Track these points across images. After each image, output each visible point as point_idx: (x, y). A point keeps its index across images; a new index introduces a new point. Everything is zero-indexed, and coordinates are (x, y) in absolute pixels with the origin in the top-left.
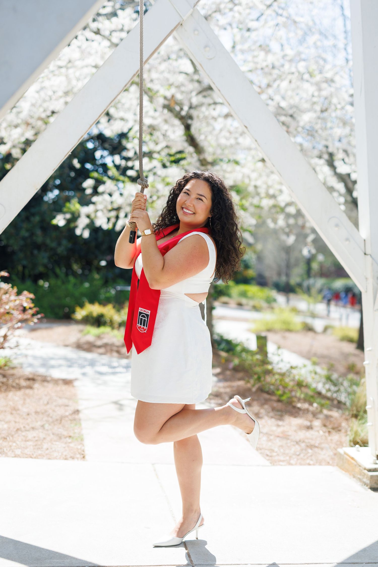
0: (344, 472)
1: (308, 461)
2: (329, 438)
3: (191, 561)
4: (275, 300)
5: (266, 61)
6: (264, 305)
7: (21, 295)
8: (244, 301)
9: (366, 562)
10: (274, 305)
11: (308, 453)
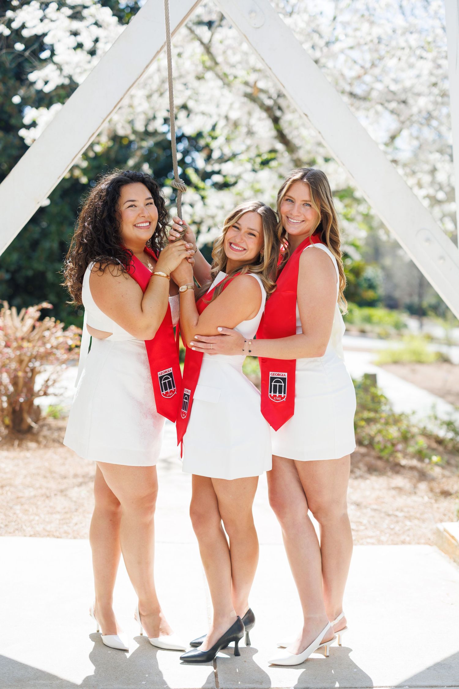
0: (443, 554)
1: (402, 538)
2: (436, 506)
3: (217, 683)
4: (405, 326)
5: (370, 34)
6: (393, 331)
7: (66, 331)
8: (368, 327)
9: (448, 685)
10: (405, 331)
11: (406, 525)
